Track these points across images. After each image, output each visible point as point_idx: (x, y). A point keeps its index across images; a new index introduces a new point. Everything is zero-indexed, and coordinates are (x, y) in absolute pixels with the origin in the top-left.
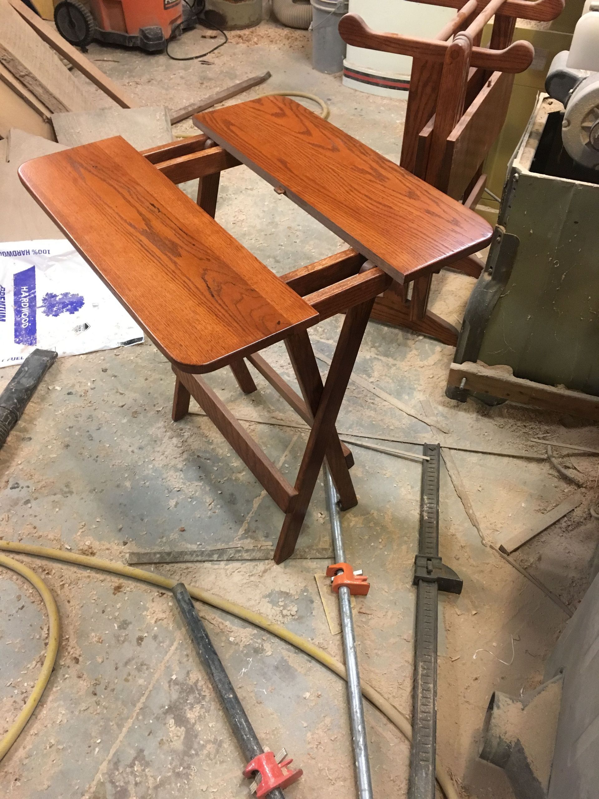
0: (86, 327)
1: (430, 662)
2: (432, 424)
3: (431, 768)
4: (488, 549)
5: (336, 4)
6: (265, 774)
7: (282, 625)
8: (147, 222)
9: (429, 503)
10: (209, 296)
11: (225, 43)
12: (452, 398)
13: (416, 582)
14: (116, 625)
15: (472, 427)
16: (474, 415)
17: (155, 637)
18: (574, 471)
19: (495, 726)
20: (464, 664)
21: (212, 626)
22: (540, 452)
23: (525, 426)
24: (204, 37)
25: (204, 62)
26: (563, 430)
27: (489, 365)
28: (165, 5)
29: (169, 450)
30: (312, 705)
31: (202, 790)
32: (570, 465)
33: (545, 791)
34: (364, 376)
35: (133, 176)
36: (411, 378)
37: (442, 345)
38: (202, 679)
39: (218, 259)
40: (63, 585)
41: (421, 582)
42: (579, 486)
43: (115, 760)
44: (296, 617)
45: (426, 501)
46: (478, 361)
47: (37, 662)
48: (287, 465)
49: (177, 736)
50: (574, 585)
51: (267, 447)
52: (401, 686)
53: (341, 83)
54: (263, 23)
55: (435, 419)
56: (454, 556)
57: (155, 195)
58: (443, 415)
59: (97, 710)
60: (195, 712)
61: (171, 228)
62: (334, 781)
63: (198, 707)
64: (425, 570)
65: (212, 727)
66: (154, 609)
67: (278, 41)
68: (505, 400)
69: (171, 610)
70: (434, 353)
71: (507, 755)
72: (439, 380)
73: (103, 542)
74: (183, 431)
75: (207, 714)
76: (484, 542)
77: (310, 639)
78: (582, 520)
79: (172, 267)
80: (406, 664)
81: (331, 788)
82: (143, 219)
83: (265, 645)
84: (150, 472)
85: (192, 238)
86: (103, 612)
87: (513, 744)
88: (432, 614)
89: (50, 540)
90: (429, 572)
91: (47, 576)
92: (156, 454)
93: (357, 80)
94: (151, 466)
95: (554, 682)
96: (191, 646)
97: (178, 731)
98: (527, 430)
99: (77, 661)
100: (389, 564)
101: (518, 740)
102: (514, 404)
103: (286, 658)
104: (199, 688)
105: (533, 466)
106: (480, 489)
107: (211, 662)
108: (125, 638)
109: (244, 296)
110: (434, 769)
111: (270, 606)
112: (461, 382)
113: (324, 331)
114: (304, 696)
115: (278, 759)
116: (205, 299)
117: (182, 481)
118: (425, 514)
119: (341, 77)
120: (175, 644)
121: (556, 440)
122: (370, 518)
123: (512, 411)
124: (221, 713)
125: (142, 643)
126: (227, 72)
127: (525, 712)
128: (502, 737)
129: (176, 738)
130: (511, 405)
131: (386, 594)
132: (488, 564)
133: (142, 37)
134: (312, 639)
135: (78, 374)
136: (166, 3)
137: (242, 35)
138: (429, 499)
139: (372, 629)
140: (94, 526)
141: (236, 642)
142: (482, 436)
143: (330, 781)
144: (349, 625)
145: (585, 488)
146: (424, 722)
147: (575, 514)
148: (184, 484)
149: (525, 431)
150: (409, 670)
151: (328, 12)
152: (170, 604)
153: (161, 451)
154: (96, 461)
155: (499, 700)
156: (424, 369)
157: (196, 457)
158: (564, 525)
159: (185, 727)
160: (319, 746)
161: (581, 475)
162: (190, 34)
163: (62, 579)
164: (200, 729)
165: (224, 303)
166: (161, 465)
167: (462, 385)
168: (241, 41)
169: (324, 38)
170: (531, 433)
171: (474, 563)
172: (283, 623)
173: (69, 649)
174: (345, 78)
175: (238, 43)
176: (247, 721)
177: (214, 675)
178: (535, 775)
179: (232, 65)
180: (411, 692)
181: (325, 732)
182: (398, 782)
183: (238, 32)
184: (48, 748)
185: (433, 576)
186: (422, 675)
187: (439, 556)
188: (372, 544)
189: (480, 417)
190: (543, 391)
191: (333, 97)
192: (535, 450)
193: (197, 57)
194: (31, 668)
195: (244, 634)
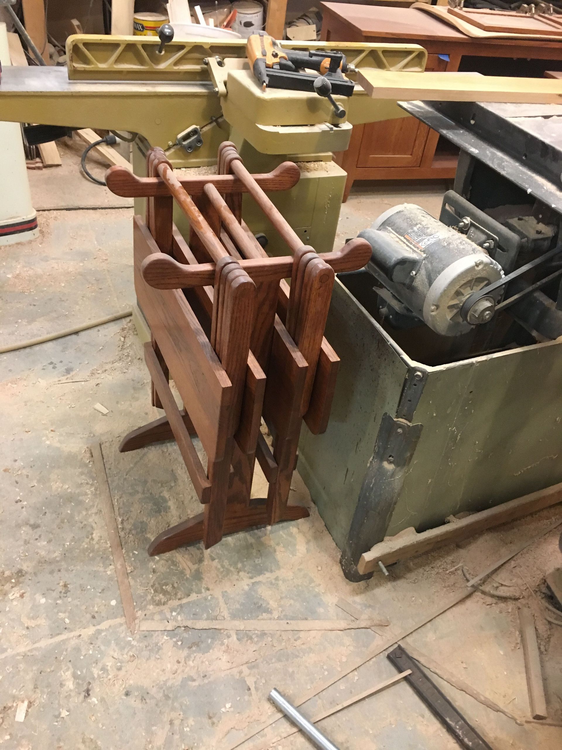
2: (368, 624)
4: (527, 726)
15: (398, 600)
18: (503, 588)
22: (464, 586)
23: (432, 568)
27: (395, 536)
32: (497, 585)
36: (305, 584)
42: (516, 599)
45: (452, 723)
46: (385, 537)
55: (365, 616)
58: (366, 606)
70: (295, 538)
72: (327, 566)
76: (518, 722)
78: (549, 633)
98: (437, 570)
106: (464, 665)
113: (173, 587)
118: (466, 740)
123: (416, 561)
138: (451, 719)
142: (412, 604)
145: (524, 598)
147: (540, 631)
149: (435, 573)
161: (511, 589)
170: (441, 571)
189: (394, 583)
192: (460, 587)
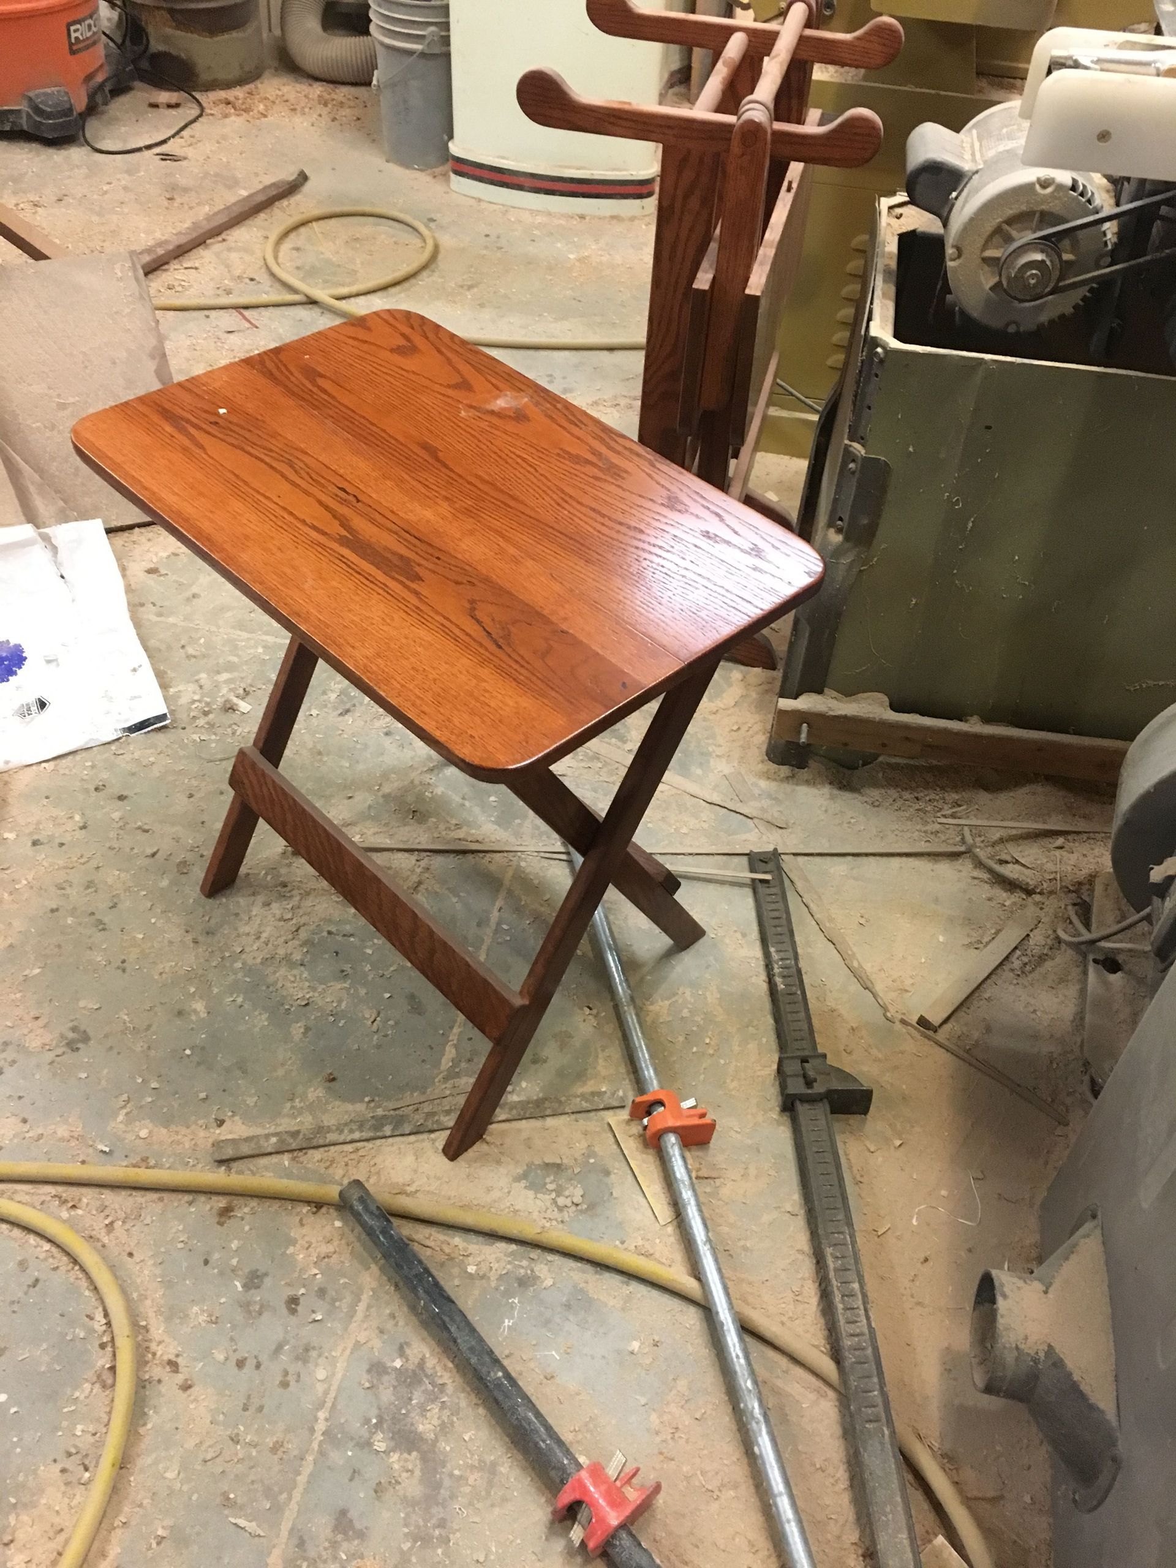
0: (42, 705)
1: (845, 1244)
2: (754, 814)
3: (886, 1432)
4: (898, 1026)
5: (423, 37)
6: (593, 1504)
7: (561, 1226)
8: (344, 523)
9: (782, 959)
10: (493, 648)
11: (200, 115)
12: (782, 763)
13: (789, 1105)
14: (238, 1284)
15: (826, 811)
16: (826, 790)
17: (322, 1292)
18: (1017, 867)
19: (1007, 1329)
20: (898, 1238)
21: (429, 1252)
22: (951, 841)
23: (917, 799)
24: (154, 106)
25: (166, 157)
26: (983, 797)
27: (846, 696)
28: (71, 45)
29: (269, 929)
30: (648, 1362)
31: (478, 1561)
32: (1008, 858)
33: (1114, 1422)
34: (614, 740)
35: (289, 437)
36: (699, 736)
37: (742, 668)
38: (432, 1354)
39: (487, 580)
40: (112, 1223)
41: (798, 1104)
42: (1029, 892)
43: (295, 1541)
44: (585, 1206)
45: (775, 956)
46: (826, 690)
47: (93, 1384)
48: (505, 927)
49: (408, 1471)
50: (1055, 1066)
51: (459, 896)
52: (799, 1298)
53: (449, 186)
54: (267, 74)
55: (757, 804)
56: (842, 1048)
57: (341, 471)
58: (770, 796)
59: (237, 1454)
60: (432, 1417)
61: (391, 531)
62: (717, 1493)
63: (435, 1408)
64: (801, 1080)
65: (471, 1439)
66: (307, 1239)
67: (307, 110)
68: (876, 757)
69: (342, 1236)
70: (730, 685)
71: (1033, 1377)
72: (751, 732)
73: (173, 1128)
74: (289, 888)
75: (455, 1419)
76: (889, 1015)
77: (618, 1243)
78: (1045, 952)
79: (414, 600)
80: (800, 1257)
81: (715, 1506)
82: (335, 517)
83: (536, 1269)
84: (240, 975)
85: (430, 545)
86: (206, 1262)
87: (1042, 1355)
88: (829, 1158)
89: (62, 1139)
90: (809, 1083)
91: (73, 1213)
92: (244, 940)
93: (480, 179)
94: (239, 965)
95: (1087, 1236)
96: (396, 1297)
97: (406, 1460)
98: (922, 805)
99: (173, 1365)
100: (732, 1081)
101: (1050, 1346)
102: (893, 760)
103: (582, 1285)
104: (429, 1372)
105: (944, 868)
106: (862, 921)
107: (447, 1319)
108: (262, 1306)
109: (551, 642)
110: (893, 1433)
111: (531, 1194)
112: (799, 733)
114: (630, 1349)
115: (612, 1471)
116: (487, 654)
117: (307, 984)
118: (778, 980)
119: (445, 175)
120: (365, 1297)
121: (975, 816)
122: (680, 1001)
123: (890, 774)
124: (481, 1411)
125: (299, 1308)
126: (216, 175)
127: (1050, 1295)
128: (1022, 1346)
129: (405, 1475)
130: (888, 764)
131: (738, 1136)
132: (902, 1052)
133: (30, 111)
134: (623, 1242)
135: (45, 801)
136: (73, 41)
137: (232, 99)
138: (778, 951)
139: (727, 1204)
140: (150, 1100)
141: (481, 1273)
142: (845, 825)
143: (710, 1494)
144: (693, 1202)
145: (1041, 893)
146: (857, 1353)
147: (1031, 942)
148: (314, 989)
149: (917, 807)
150: (807, 1268)
151: (410, 53)
152: (338, 1224)
153: (252, 932)
154: (124, 970)
155: (1002, 1285)
156: (718, 716)
157: (325, 934)
158: (1017, 964)
159: (418, 1451)
160: (677, 1435)
161: (1027, 871)
162: (124, 100)
163: (107, 1212)
164: (448, 1448)
165: (522, 658)
166: (259, 960)
167: (803, 738)
168: (233, 111)
169: (405, 101)
170: (929, 808)
171: (880, 1056)
172: (562, 1222)
173: (153, 1346)
174: (453, 176)
175: (226, 116)
176: (538, 1415)
177: (459, 1341)
178: (1092, 1400)
179: (224, 160)
180: (818, 1305)
181: (682, 1407)
182: (831, 1470)
183: (222, 94)
184: (154, 1545)
185: (819, 1088)
186: (836, 1270)
187: (820, 1050)
188: (695, 1049)
189: (836, 792)
190: (946, 731)
191: (439, 215)
192: (943, 838)
193: (149, 147)
194: (82, 1397)
195: (493, 1256)
